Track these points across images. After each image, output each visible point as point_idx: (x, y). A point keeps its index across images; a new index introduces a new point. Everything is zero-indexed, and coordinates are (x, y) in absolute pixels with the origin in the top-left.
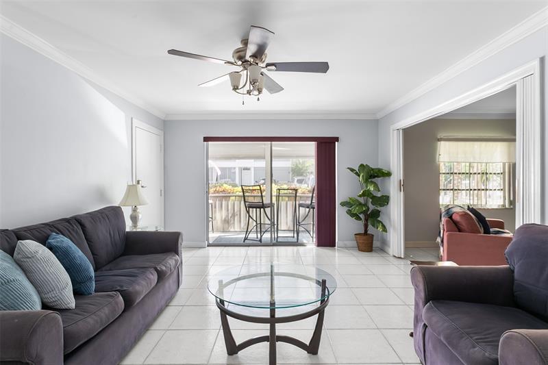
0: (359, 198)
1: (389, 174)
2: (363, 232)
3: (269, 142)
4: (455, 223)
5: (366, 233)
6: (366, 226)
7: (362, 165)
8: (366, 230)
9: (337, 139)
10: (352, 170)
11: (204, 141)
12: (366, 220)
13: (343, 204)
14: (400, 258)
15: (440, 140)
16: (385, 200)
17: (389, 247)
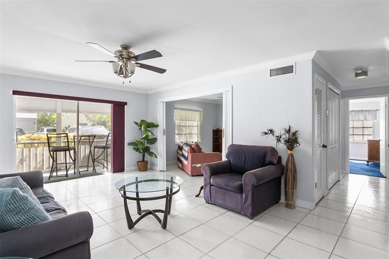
0: (141, 140)
1: (157, 126)
2: (142, 160)
3: (77, 101)
4: (193, 149)
5: (143, 160)
6: (144, 156)
7: (142, 121)
8: (143, 159)
9: (126, 104)
10: (136, 123)
11: (13, 94)
12: (144, 153)
13: (129, 144)
14: (164, 171)
15: (176, 109)
16: (154, 141)
17: (157, 166)
